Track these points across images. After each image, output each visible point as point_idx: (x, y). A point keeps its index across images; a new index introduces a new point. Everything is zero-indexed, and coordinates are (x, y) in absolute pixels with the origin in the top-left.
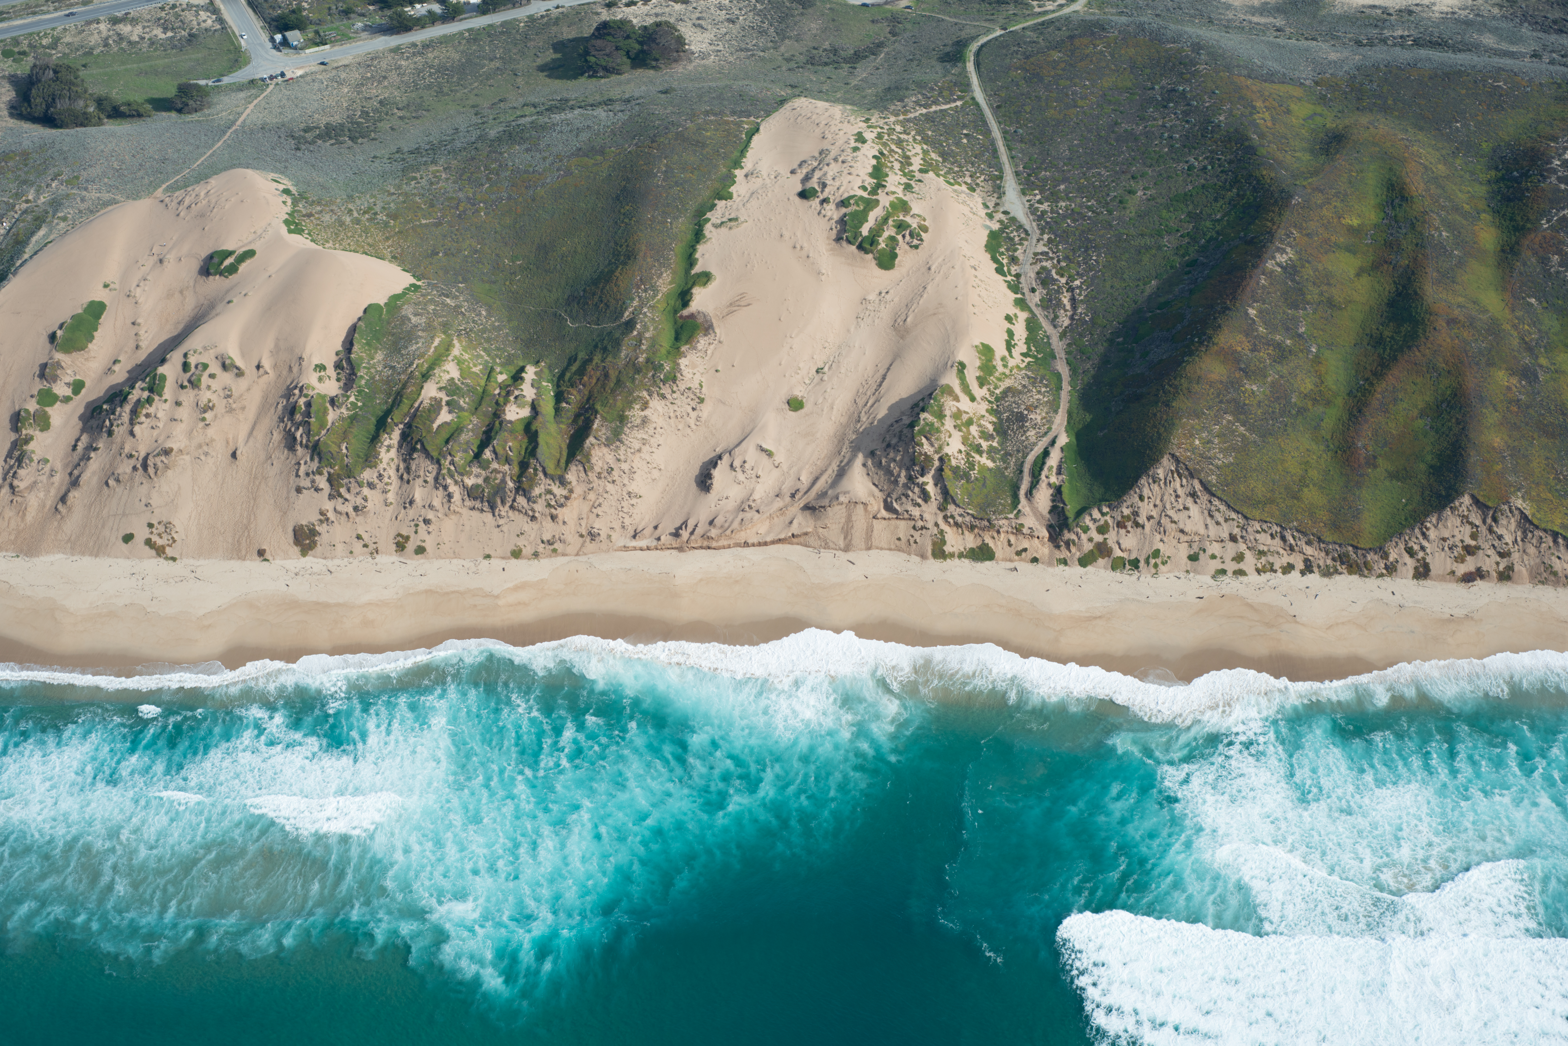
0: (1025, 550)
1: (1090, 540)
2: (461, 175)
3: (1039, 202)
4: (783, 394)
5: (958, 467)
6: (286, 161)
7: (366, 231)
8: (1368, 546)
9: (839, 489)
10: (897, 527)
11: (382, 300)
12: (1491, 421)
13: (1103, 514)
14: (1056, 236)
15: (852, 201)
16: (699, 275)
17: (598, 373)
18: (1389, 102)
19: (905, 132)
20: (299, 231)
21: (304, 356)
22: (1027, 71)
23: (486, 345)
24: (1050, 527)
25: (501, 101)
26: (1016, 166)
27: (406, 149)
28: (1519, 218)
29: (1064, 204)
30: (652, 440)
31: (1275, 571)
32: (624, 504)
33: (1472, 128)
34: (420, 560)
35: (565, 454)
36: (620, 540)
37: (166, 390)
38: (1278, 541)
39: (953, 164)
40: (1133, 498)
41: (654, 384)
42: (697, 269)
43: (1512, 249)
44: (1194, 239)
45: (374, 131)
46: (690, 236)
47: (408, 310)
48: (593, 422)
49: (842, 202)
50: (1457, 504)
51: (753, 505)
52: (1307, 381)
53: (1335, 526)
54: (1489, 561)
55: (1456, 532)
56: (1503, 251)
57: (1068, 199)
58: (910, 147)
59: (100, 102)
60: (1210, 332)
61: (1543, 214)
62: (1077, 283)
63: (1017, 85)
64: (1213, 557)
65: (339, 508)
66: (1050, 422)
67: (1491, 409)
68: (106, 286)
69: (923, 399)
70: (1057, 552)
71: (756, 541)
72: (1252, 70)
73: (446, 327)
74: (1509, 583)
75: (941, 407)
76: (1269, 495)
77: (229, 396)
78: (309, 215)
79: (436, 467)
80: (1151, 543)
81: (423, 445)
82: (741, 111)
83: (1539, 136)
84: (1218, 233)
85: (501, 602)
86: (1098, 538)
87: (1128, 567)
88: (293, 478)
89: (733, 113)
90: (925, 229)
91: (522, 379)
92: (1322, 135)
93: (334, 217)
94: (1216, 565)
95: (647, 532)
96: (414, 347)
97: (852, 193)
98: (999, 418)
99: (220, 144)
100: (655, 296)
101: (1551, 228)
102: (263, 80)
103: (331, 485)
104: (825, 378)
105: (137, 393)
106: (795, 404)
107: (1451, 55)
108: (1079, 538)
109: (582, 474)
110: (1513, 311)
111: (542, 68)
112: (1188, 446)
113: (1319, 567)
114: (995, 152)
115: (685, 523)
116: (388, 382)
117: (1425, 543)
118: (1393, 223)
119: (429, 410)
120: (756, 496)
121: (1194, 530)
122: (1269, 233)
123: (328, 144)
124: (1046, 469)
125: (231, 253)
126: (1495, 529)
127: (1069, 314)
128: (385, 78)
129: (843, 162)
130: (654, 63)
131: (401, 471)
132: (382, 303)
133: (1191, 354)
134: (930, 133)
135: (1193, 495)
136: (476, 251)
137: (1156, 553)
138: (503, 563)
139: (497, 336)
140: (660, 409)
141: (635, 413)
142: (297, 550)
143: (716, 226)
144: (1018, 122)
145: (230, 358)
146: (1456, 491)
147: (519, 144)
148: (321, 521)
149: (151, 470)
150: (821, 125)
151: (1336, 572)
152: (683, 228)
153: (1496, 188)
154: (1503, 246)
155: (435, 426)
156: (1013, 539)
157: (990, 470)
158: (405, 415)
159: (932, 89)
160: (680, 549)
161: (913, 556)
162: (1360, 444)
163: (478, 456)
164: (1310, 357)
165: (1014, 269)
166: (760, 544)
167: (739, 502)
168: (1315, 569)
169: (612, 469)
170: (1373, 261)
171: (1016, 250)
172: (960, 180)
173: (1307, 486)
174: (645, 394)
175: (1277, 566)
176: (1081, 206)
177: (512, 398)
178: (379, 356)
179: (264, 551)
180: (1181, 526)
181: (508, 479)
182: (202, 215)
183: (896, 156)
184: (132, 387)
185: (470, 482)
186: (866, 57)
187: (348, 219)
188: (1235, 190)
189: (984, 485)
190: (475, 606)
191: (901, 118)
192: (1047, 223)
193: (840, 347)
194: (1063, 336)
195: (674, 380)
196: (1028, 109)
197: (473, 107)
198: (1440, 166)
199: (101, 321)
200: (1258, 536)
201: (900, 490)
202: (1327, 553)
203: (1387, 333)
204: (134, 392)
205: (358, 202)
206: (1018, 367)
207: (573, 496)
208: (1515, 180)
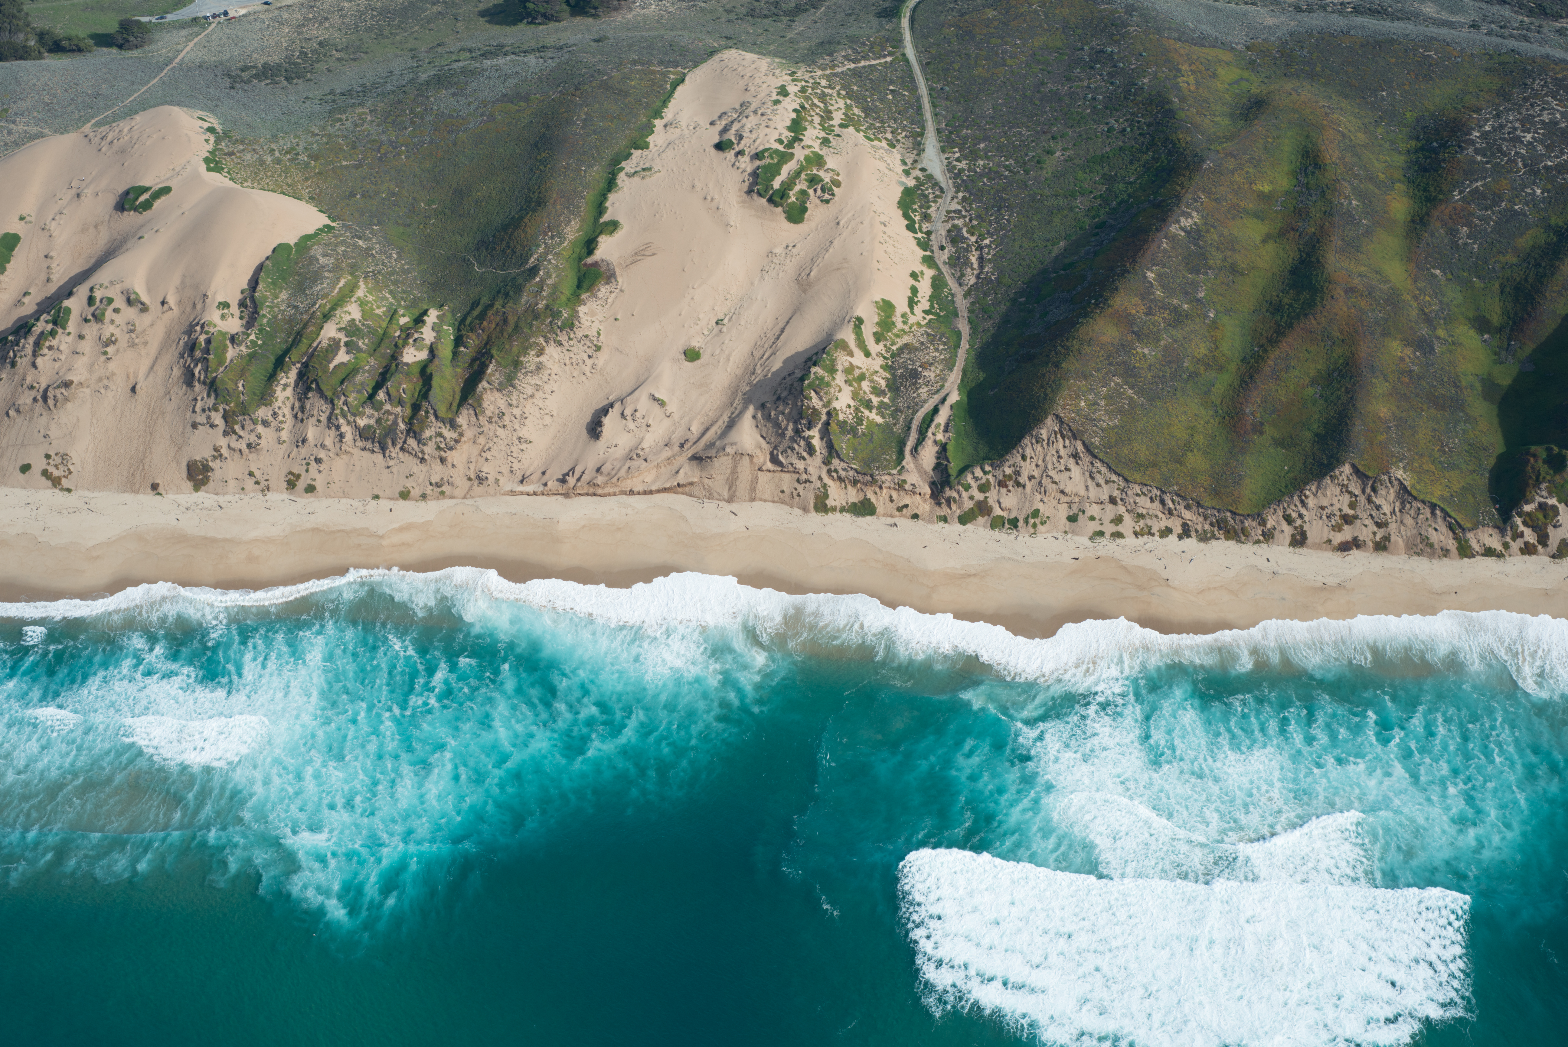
0: (906, 506)
1: (971, 498)
2: (386, 118)
3: (958, 160)
4: (681, 344)
5: (845, 422)
6: (219, 99)
7: (286, 171)
8: (1246, 512)
9: (727, 440)
10: (781, 480)
11: (292, 240)
12: (1380, 391)
13: (985, 473)
14: (971, 194)
15: (766, 154)
16: (607, 224)
17: (498, 318)
18: (1317, 69)
19: (830, 87)
20: (218, 169)
21: (209, 293)
22: (960, 28)
23: (392, 288)
24: (932, 484)
25: (439, 45)
26: (939, 123)
27: (339, 91)
28: (1432, 189)
29: (982, 163)
30: (546, 387)
31: (1153, 535)
32: (514, 449)
33: (1398, 97)
34: (310, 498)
35: (458, 397)
36: (507, 484)
37: (70, 323)
38: (1157, 504)
39: (875, 119)
40: (1015, 458)
41: (552, 330)
42: (606, 218)
43: (1421, 220)
44: (1106, 201)
45: (311, 72)
46: (602, 185)
47: (317, 251)
48: (487, 367)
49: (757, 154)
50: (1337, 472)
51: (641, 453)
52: (1202, 346)
53: (1216, 492)
54: (1366, 531)
55: (1335, 501)
56: (1413, 221)
57: (987, 158)
58: (833, 102)
59: (42, 36)
60: (1106, 294)
61: (1456, 185)
62: (987, 242)
63: (949, 42)
64: (1092, 518)
65: (233, 445)
66: (944, 380)
67: (1381, 379)
68: (22, 218)
69: (816, 354)
70: (938, 509)
71: (641, 489)
72: (1184, 33)
73: (353, 268)
74: (1385, 554)
75: (833, 362)
76: (1151, 459)
77: (132, 331)
78: (231, 154)
79: (329, 406)
80: (1031, 503)
81: (317, 384)
82: (670, 62)
83: (1464, 107)
84: (1129, 195)
85: (385, 543)
86: (979, 496)
87: (1007, 526)
88: (189, 413)
89: (661, 63)
90: (838, 184)
91: (423, 322)
92: (1244, 100)
93: (256, 156)
94: (1095, 526)
95: (534, 477)
96: (319, 288)
97: (767, 146)
98: (893, 375)
99: (155, 80)
100: (562, 243)
101: (1463, 199)
102: (206, 18)
103: (226, 422)
104: (725, 329)
105: (41, 326)
106: (691, 355)
107: (1388, 23)
108: (960, 496)
109: (473, 418)
110: (1415, 281)
111: (482, 14)
112: (1073, 407)
113: (1197, 531)
114: (919, 109)
115: (573, 470)
116: (290, 321)
117: (1303, 511)
118: (1304, 190)
119: (327, 351)
120: (645, 445)
121: (1075, 491)
122: (1177, 196)
123: (263, 84)
124: (933, 426)
125: (146, 189)
126: (1374, 499)
127: (975, 272)
128: (327, 19)
129: (762, 115)
130: (593, 11)
131: (296, 410)
132: (292, 243)
133: (1086, 315)
134: (855, 88)
135: (1075, 456)
136: (394, 194)
137: (1036, 513)
138: (390, 504)
139: (405, 279)
140: (556, 356)
141: (530, 359)
142: (189, 485)
143: (629, 175)
144: (946, 80)
145: (135, 293)
146: (1338, 460)
147: (447, 88)
148: (215, 457)
149: (51, 402)
150: (746, 78)
151: (1214, 537)
152: (597, 176)
153: (1414, 157)
154: (1413, 216)
155: (332, 366)
156: (895, 495)
157: (878, 425)
158: (303, 355)
159: (864, 44)
160: (566, 495)
161: (795, 509)
162: (1248, 411)
163: (371, 397)
164: (1207, 322)
165: (926, 226)
166: (645, 493)
167: (627, 450)
168: (1193, 534)
169: (503, 414)
170: (1281, 228)
171: (929, 207)
172: (880, 136)
173: (1192, 451)
174: (541, 340)
175: (1155, 530)
176: (999, 165)
177: (411, 341)
178: (284, 295)
179: (158, 485)
180: (1062, 487)
181: (400, 421)
182: (123, 151)
183: (818, 111)
184: (38, 320)
185: (362, 422)
186: (807, 10)
187: (269, 159)
188: (1151, 154)
189: (871, 440)
190: (360, 545)
191: (828, 72)
192: (963, 181)
193: (742, 299)
194: (967, 294)
195: (572, 327)
196: (956, 66)
197: (411, 50)
198: (1359, 135)
199: (14, 253)
200: (1138, 499)
201: (786, 443)
202: (1205, 518)
203: (1286, 300)
204: (39, 324)
205: (281, 142)
206: (918, 324)
207: (463, 439)
208: (1434, 151)
